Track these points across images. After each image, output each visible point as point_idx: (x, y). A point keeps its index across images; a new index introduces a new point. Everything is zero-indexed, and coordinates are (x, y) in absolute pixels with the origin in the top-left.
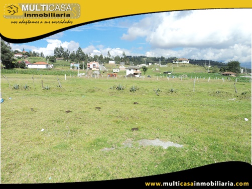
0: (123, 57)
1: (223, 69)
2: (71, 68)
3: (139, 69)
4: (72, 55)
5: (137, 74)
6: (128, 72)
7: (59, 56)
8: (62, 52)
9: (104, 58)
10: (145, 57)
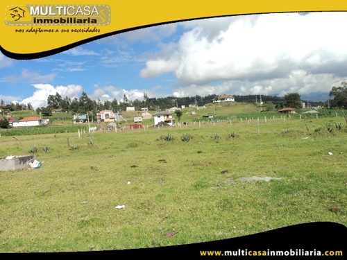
0: (145, 101)
1: (279, 105)
2: (75, 122)
3: (171, 114)
4: (74, 104)
5: (168, 122)
6: (157, 120)
7: (56, 107)
8: (59, 100)
9: (119, 104)
10: (174, 98)
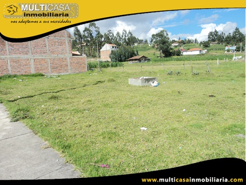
2: (226, 52)
4: (228, 37)
7: (214, 40)
8: (216, 35)
